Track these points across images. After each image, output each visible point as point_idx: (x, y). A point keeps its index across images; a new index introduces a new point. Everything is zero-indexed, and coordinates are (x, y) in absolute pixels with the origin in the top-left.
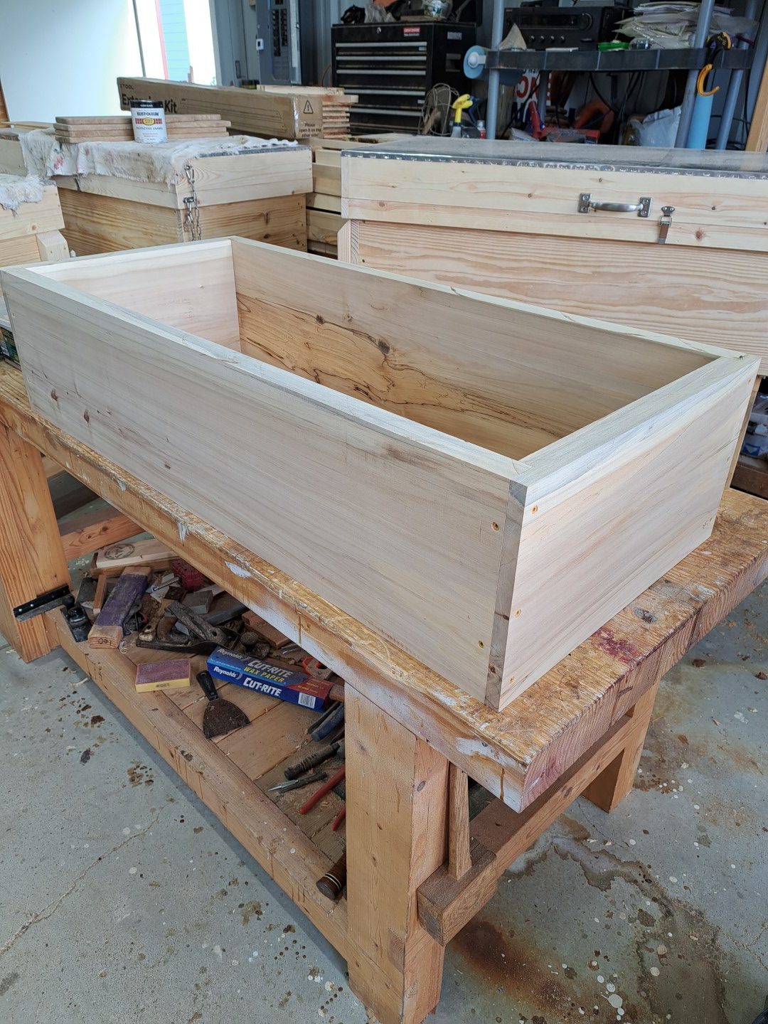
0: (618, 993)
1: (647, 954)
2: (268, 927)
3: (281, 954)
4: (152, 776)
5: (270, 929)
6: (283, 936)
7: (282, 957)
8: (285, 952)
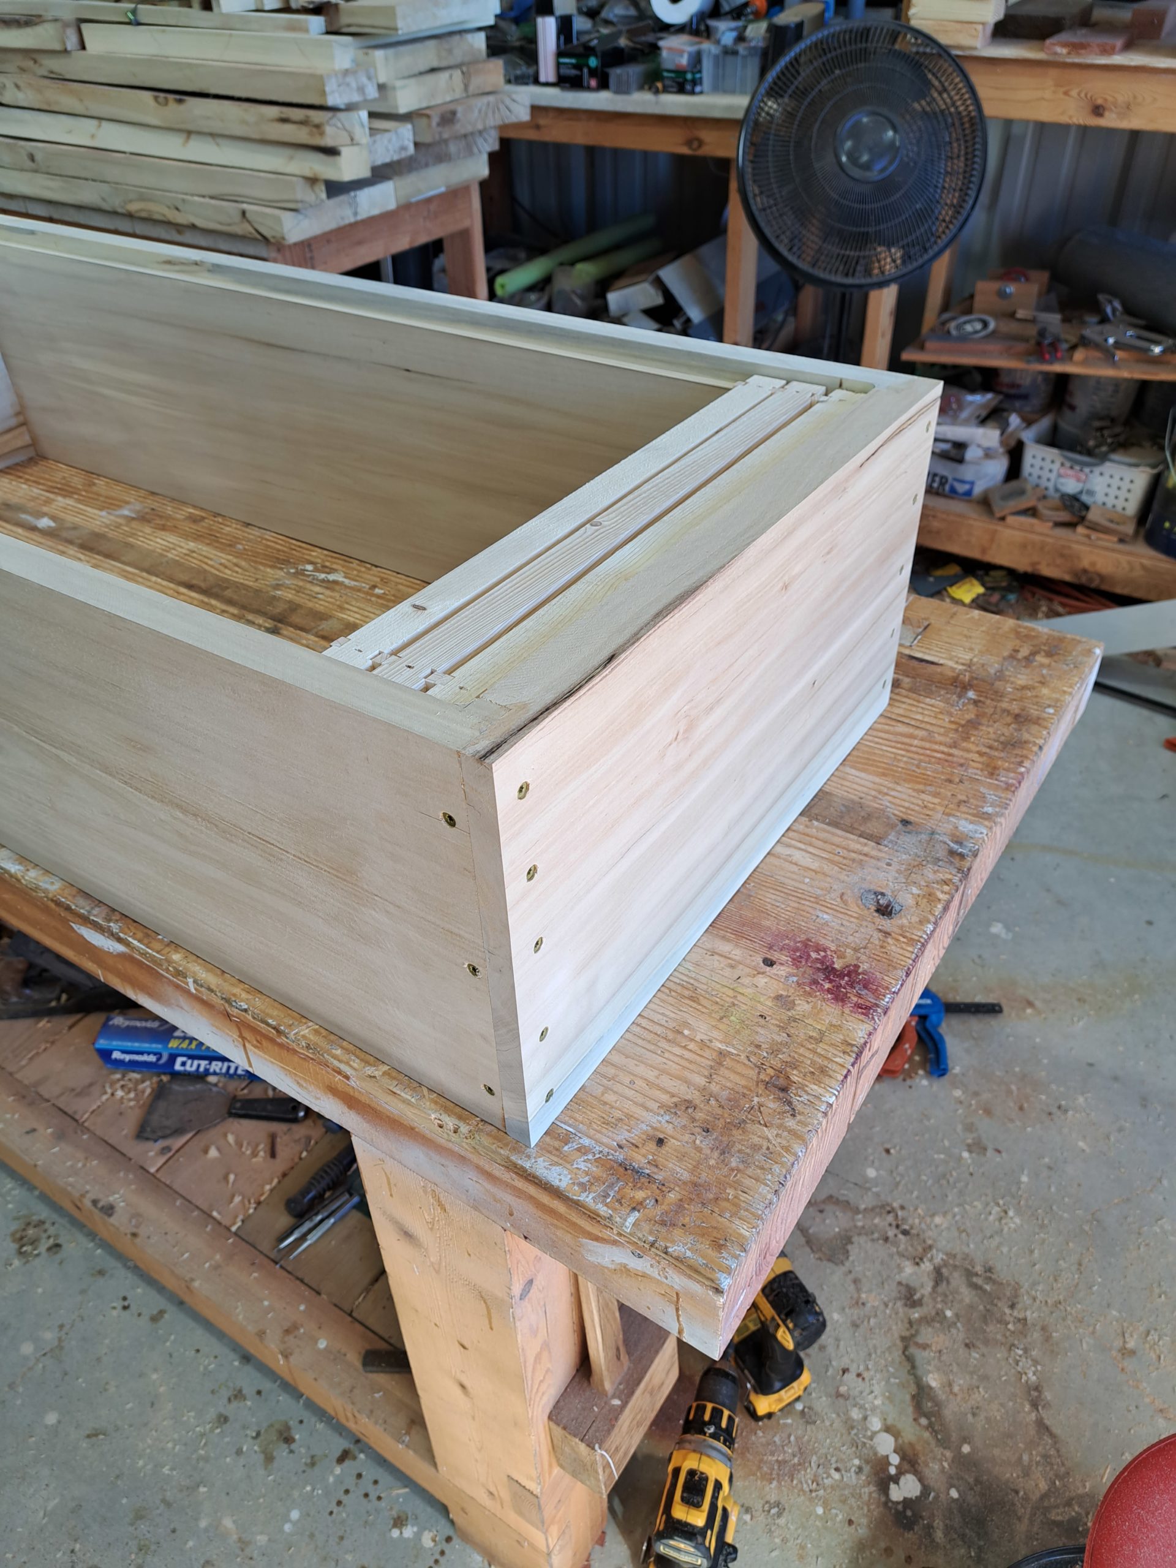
0: (887, 1429)
1: (920, 1355)
2: (309, 1461)
3: (339, 1503)
4: (57, 1236)
5: (313, 1464)
6: (338, 1470)
7: (341, 1508)
8: (345, 1499)
